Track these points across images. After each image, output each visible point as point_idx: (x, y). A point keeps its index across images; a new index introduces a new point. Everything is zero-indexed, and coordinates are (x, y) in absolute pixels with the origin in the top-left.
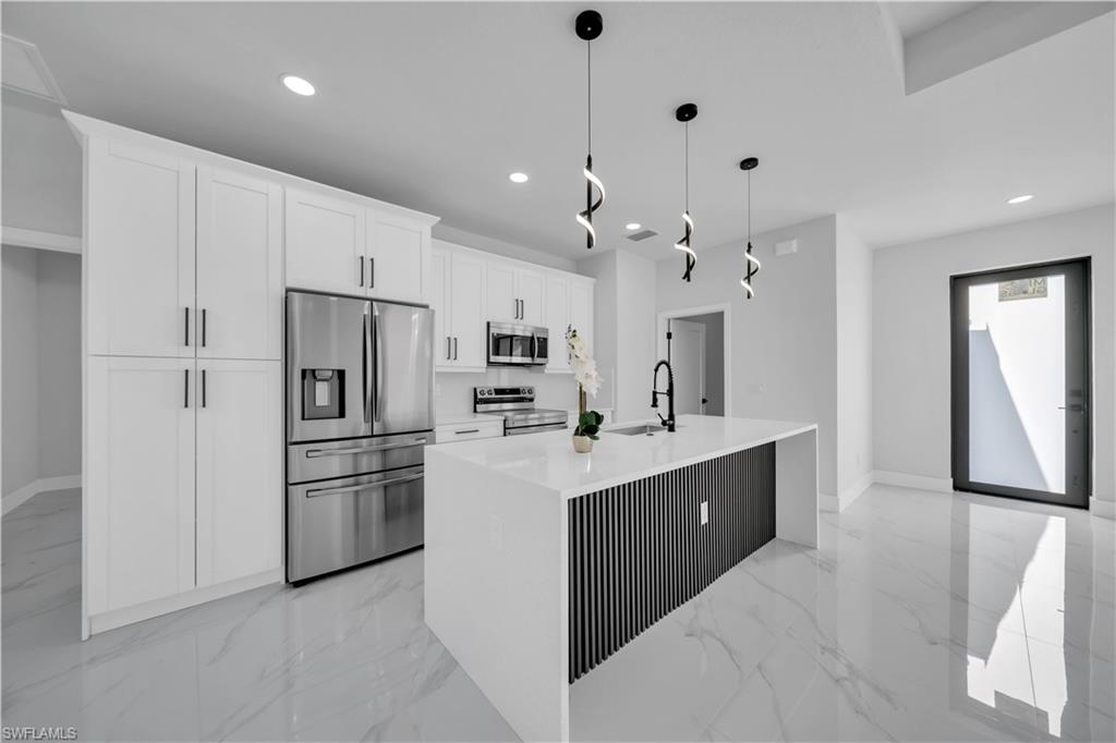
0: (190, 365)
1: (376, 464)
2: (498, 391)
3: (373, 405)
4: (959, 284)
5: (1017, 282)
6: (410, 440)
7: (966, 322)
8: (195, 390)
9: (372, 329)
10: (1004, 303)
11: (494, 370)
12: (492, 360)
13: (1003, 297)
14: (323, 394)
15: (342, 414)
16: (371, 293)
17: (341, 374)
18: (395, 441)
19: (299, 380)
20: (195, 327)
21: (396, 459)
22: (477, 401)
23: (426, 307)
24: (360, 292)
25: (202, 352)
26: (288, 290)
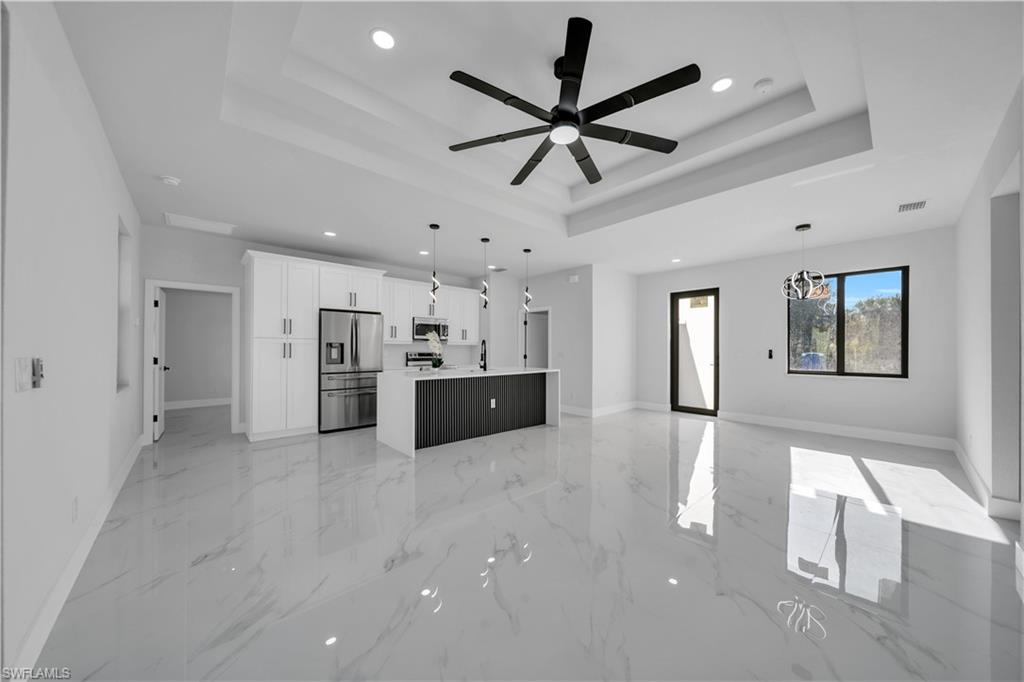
0: (285, 341)
1: (353, 384)
2: (420, 355)
3: (355, 359)
4: (675, 297)
5: (697, 298)
6: (371, 375)
7: (678, 319)
8: (287, 351)
9: (355, 325)
10: (694, 309)
11: (417, 343)
12: (416, 337)
13: (692, 306)
14: (335, 353)
15: (342, 362)
16: (355, 309)
17: (342, 345)
18: (362, 375)
19: (324, 347)
20: (287, 326)
21: (363, 383)
22: (408, 360)
23: (379, 313)
24: (350, 309)
25: (290, 336)
26: (321, 310)
